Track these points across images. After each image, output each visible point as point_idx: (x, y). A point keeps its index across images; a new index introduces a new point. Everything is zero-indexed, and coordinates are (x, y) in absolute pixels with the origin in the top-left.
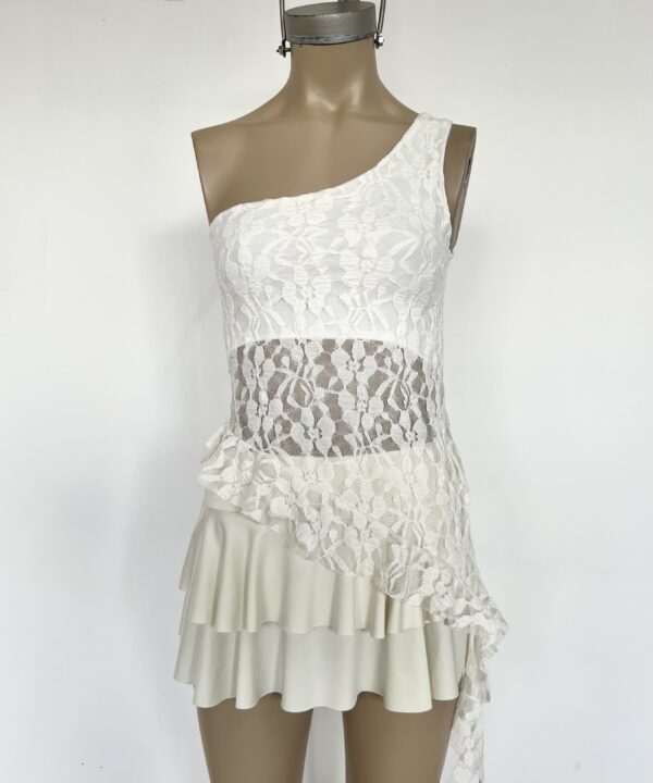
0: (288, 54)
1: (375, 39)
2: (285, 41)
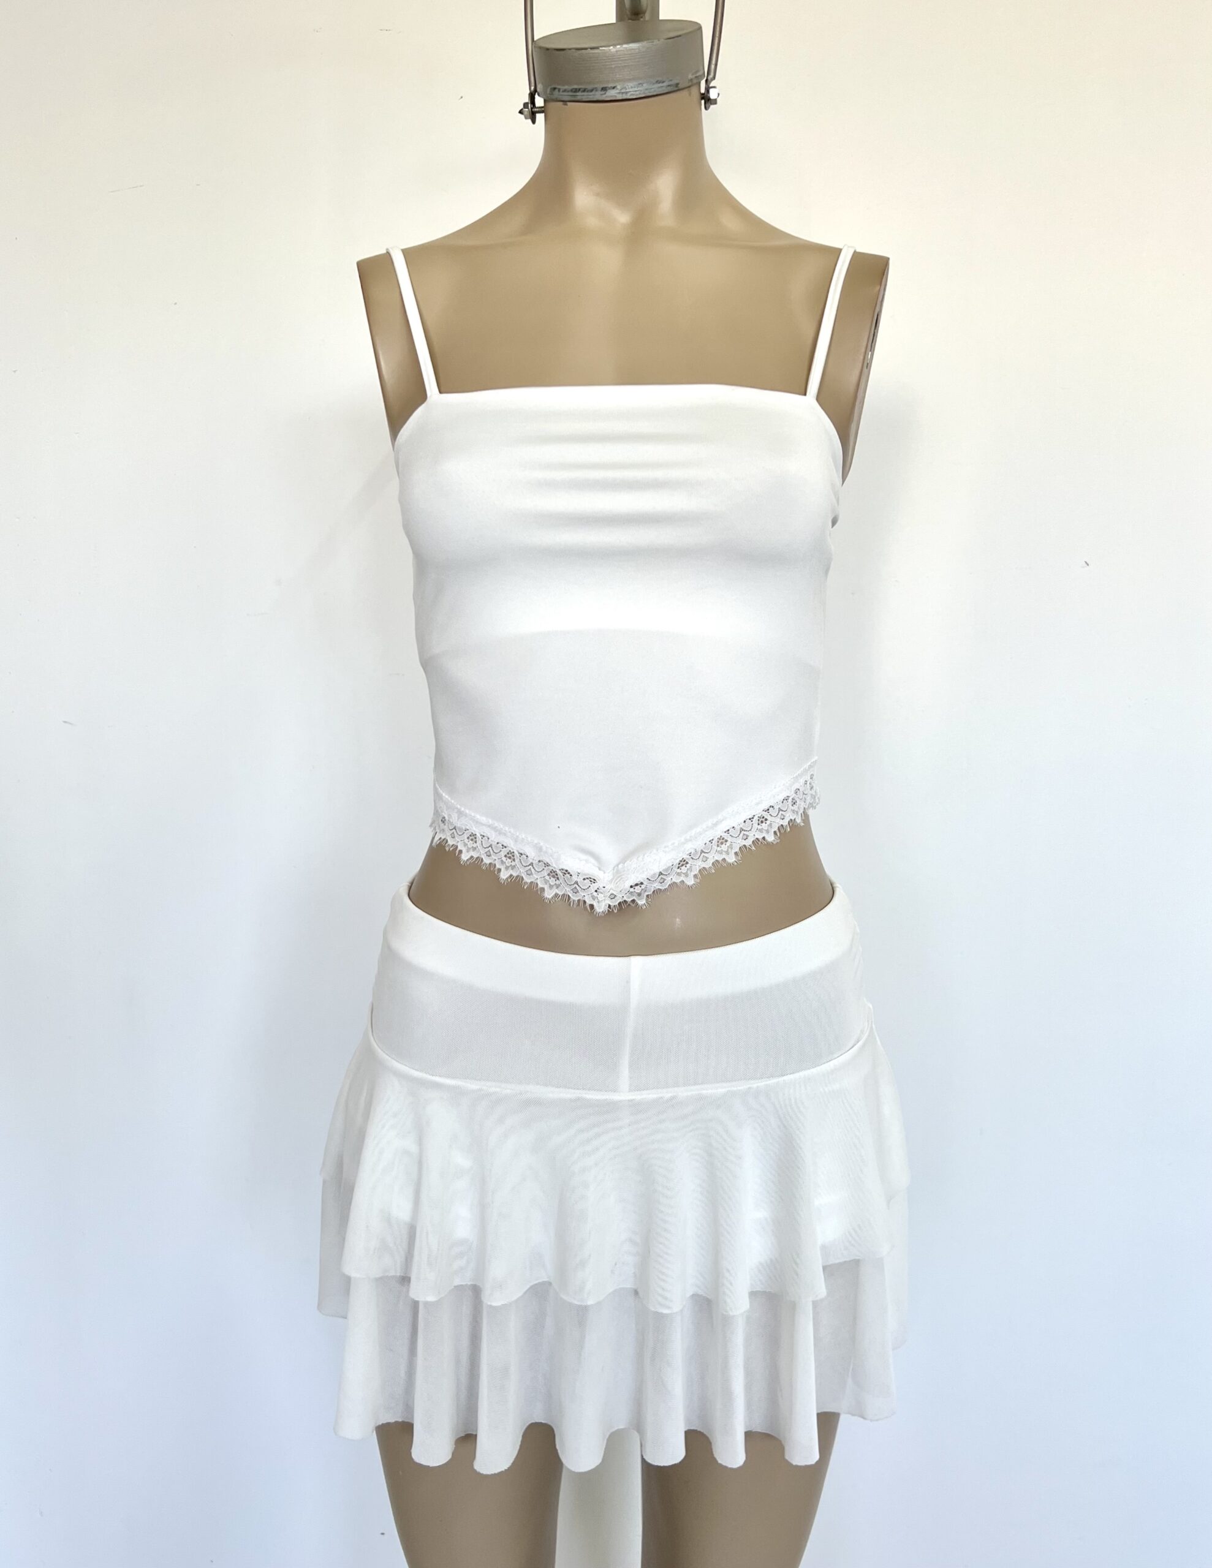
1: (703, 91)
2: (535, 94)
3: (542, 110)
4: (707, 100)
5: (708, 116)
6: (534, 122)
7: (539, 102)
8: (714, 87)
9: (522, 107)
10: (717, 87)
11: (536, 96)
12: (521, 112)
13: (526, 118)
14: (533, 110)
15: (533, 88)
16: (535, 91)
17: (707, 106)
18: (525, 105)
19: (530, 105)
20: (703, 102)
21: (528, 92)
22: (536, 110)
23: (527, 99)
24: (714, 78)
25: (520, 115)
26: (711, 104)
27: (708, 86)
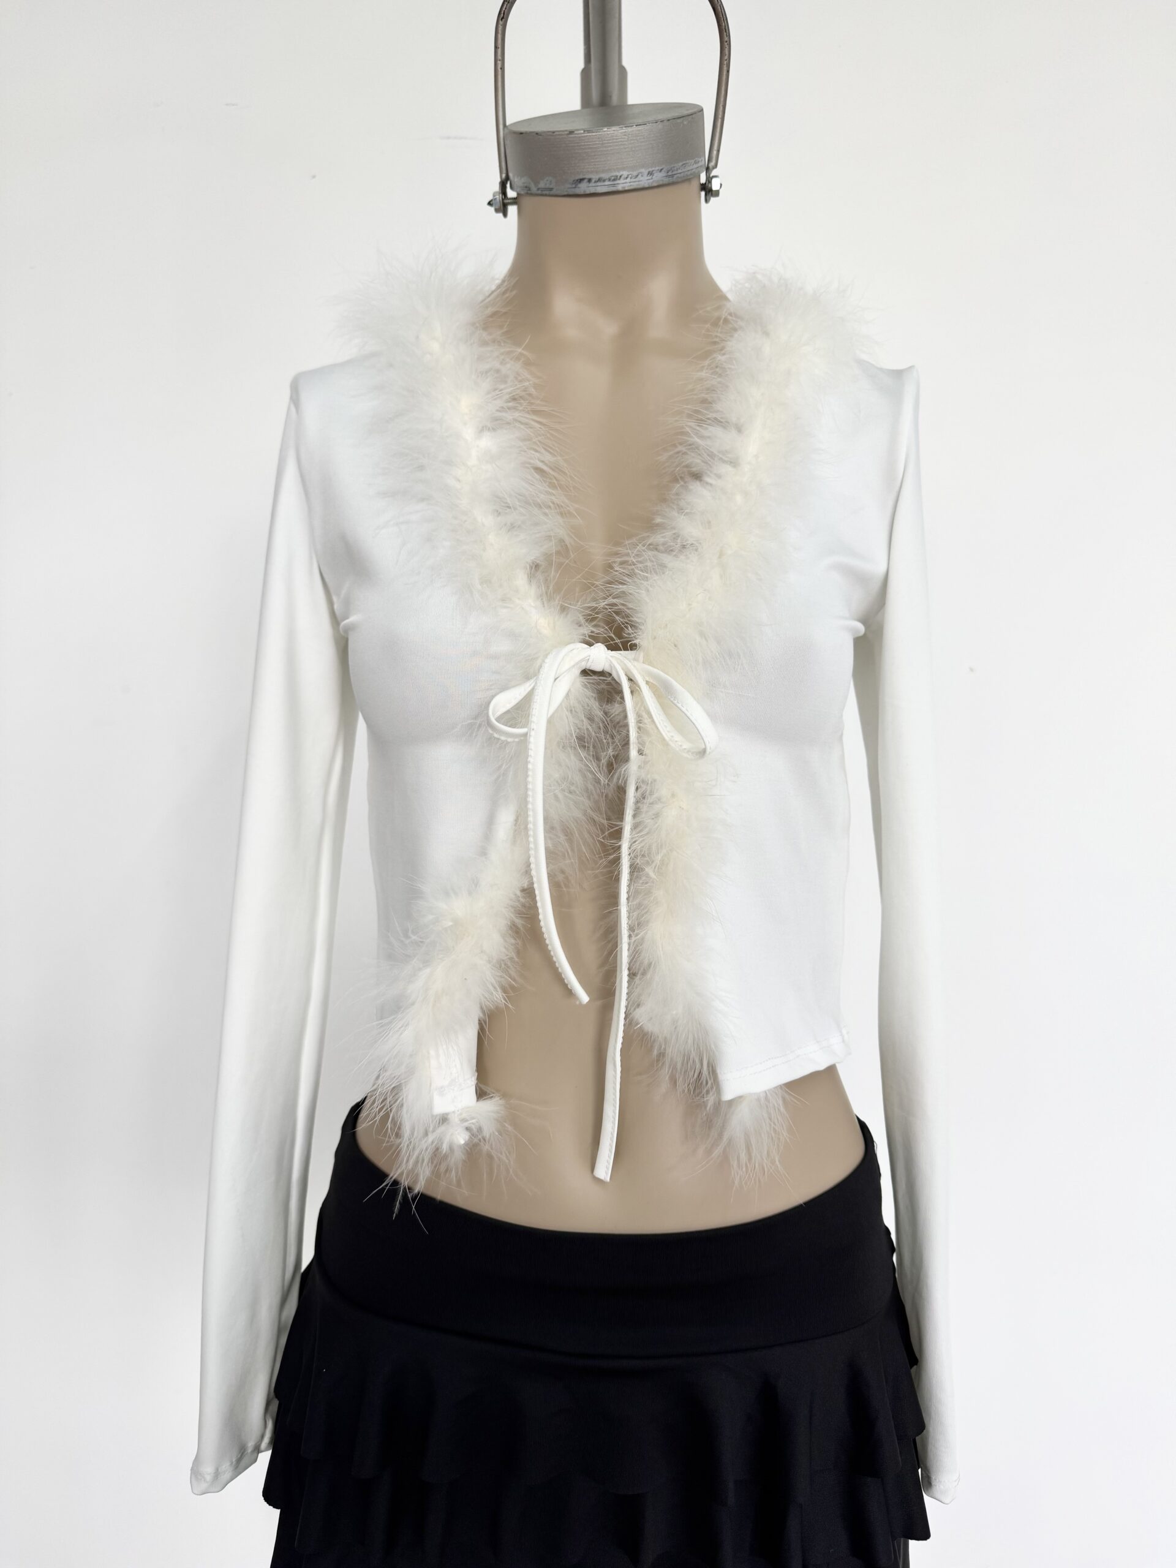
0: (512, 210)
1: (703, 179)
2: (507, 183)
3: (515, 201)
4: (708, 191)
5: (709, 210)
6: (505, 215)
7: (511, 194)
8: (716, 177)
9: (490, 197)
10: (720, 176)
11: (508, 185)
12: (490, 204)
13: (497, 211)
14: (506, 201)
15: (504, 176)
16: (507, 178)
17: (708, 198)
18: (494, 196)
19: (501, 195)
20: (703, 193)
21: (499, 180)
22: (509, 201)
23: (497, 188)
24: (716, 166)
25: (489, 207)
26: (712, 195)
27: (709, 175)
